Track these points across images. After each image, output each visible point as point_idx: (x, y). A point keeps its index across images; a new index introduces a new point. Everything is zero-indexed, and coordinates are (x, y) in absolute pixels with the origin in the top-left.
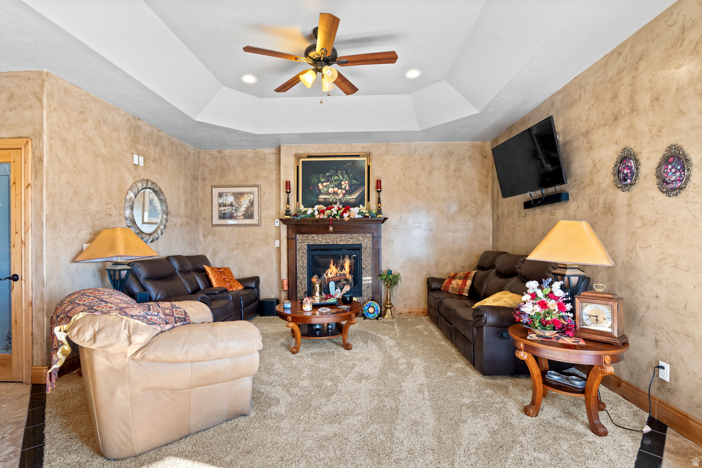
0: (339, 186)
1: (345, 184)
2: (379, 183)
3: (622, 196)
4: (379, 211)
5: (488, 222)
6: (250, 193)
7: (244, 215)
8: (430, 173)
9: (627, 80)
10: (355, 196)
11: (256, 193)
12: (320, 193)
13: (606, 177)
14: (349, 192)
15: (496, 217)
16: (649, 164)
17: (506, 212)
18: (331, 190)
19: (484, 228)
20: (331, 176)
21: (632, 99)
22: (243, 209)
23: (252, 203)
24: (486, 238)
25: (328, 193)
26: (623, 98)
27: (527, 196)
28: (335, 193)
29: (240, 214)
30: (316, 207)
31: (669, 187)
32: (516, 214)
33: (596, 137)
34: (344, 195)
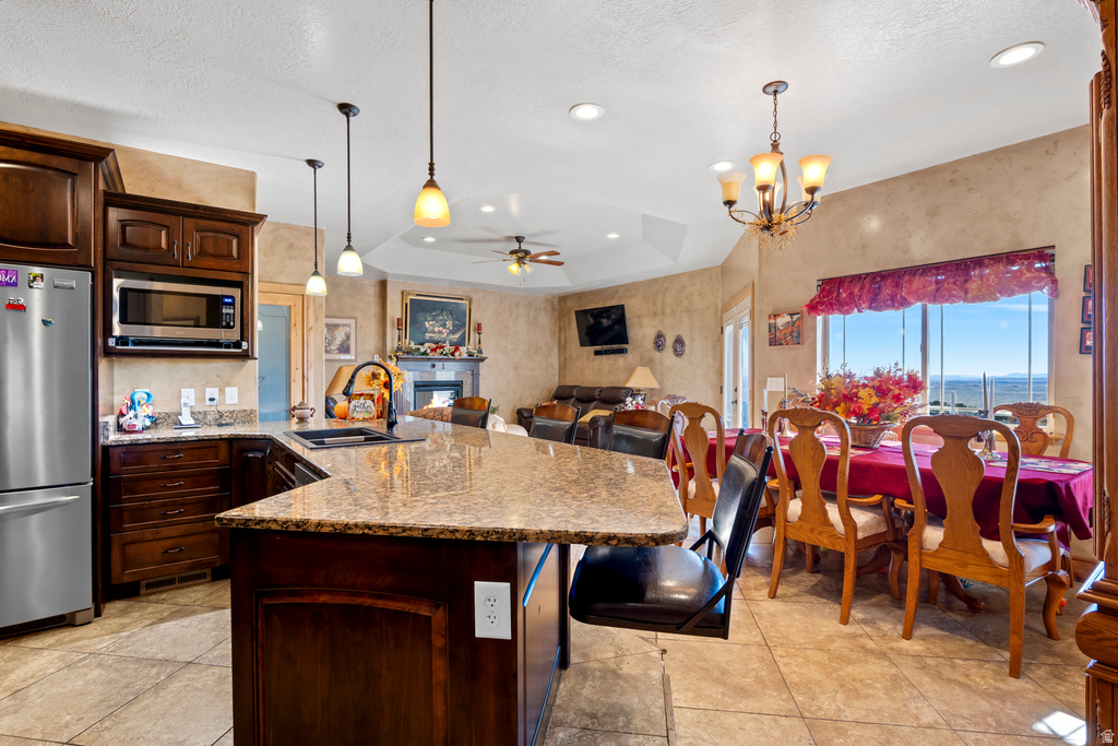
0: (444, 326)
1: (449, 324)
2: (479, 326)
3: (657, 355)
4: (480, 351)
5: (555, 361)
6: (347, 325)
7: (338, 349)
8: (516, 319)
9: (660, 297)
10: (457, 336)
11: (353, 326)
12: (426, 331)
13: (649, 343)
14: (453, 332)
15: (562, 359)
16: (670, 341)
17: (574, 355)
18: (436, 329)
19: (553, 367)
20: (437, 316)
21: (663, 308)
22: (338, 342)
23: (348, 337)
24: (555, 376)
25: (434, 332)
26: (659, 305)
27: (598, 348)
28: (440, 332)
29: (334, 348)
30: (427, 345)
31: (678, 353)
32: (585, 358)
33: (646, 321)
34: (448, 334)
